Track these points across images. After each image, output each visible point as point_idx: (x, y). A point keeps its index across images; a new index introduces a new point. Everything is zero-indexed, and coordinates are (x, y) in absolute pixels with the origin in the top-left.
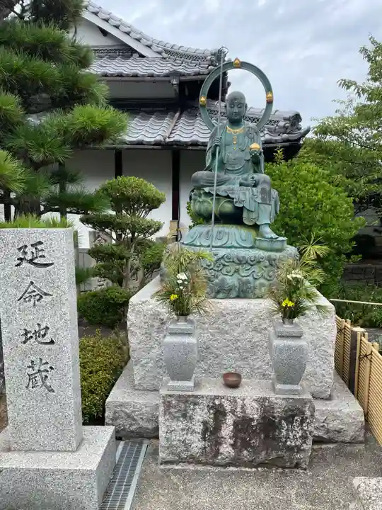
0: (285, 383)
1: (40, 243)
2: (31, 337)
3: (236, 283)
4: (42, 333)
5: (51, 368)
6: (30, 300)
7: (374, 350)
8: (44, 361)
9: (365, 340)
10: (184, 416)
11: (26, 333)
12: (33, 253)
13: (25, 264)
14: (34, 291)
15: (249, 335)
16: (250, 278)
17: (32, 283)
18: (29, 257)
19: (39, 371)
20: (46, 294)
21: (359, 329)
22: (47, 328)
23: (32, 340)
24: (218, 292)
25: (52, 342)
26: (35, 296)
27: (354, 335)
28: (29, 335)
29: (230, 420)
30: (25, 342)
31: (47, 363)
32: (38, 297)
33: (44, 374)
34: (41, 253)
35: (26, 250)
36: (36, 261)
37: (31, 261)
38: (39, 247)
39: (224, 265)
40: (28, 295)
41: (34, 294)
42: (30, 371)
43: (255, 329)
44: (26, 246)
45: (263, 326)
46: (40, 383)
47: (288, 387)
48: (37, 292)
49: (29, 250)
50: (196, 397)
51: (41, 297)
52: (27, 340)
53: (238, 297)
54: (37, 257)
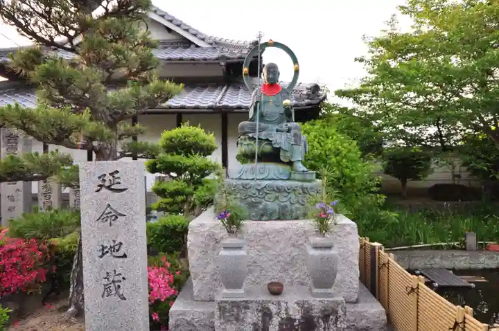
0: (320, 287)
1: (117, 172)
2: (107, 252)
3: (277, 208)
4: (117, 248)
5: (124, 278)
6: (106, 220)
7: (390, 259)
8: (117, 273)
9: (382, 252)
10: (237, 319)
11: (103, 248)
12: (110, 180)
13: (104, 190)
14: (111, 212)
15: (289, 250)
16: (288, 203)
17: (109, 206)
18: (107, 184)
19: (113, 282)
20: (121, 215)
21: (376, 244)
22: (121, 244)
23: (108, 254)
24: (262, 215)
25: (125, 256)
26: (111, 216)
27: (373, 248)
28: (105, 250)
29: (276, 320)
30: (101, 257)
31: (120, 274)
32: (113, 218)
33: (117, 284)
34: (117, 180)
35: (105, 178)
36: (113, 187)
37: (109, 188)
38: (116, 175)
39: (267, 194)
40: (105, 216)
41: (111, 214)
42: (105, 282)
43: (293, 245)
44: (105, 175)
45: (300, 242)
46: (114, 292)
47: (323, 291)
48: (113, 214)
49: (108, 177)
50: (247, 302)
51: (117, 217)
52: (103, 254)
53: (279, 219)
54: (113, 184)
